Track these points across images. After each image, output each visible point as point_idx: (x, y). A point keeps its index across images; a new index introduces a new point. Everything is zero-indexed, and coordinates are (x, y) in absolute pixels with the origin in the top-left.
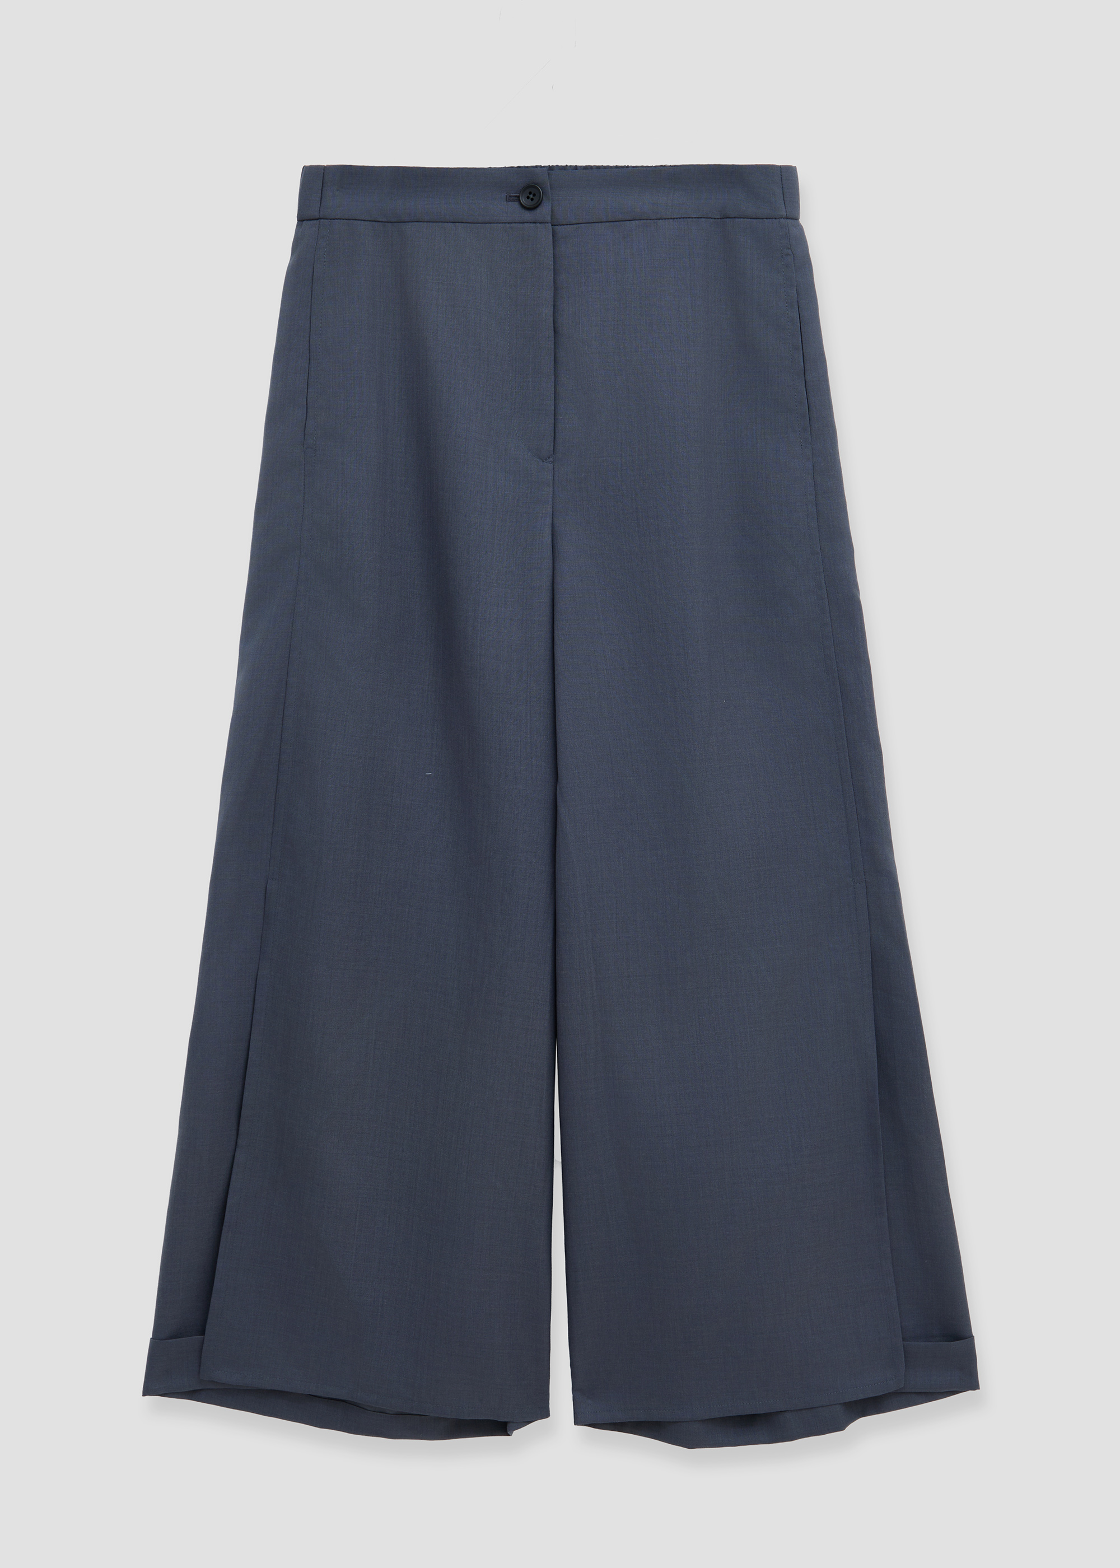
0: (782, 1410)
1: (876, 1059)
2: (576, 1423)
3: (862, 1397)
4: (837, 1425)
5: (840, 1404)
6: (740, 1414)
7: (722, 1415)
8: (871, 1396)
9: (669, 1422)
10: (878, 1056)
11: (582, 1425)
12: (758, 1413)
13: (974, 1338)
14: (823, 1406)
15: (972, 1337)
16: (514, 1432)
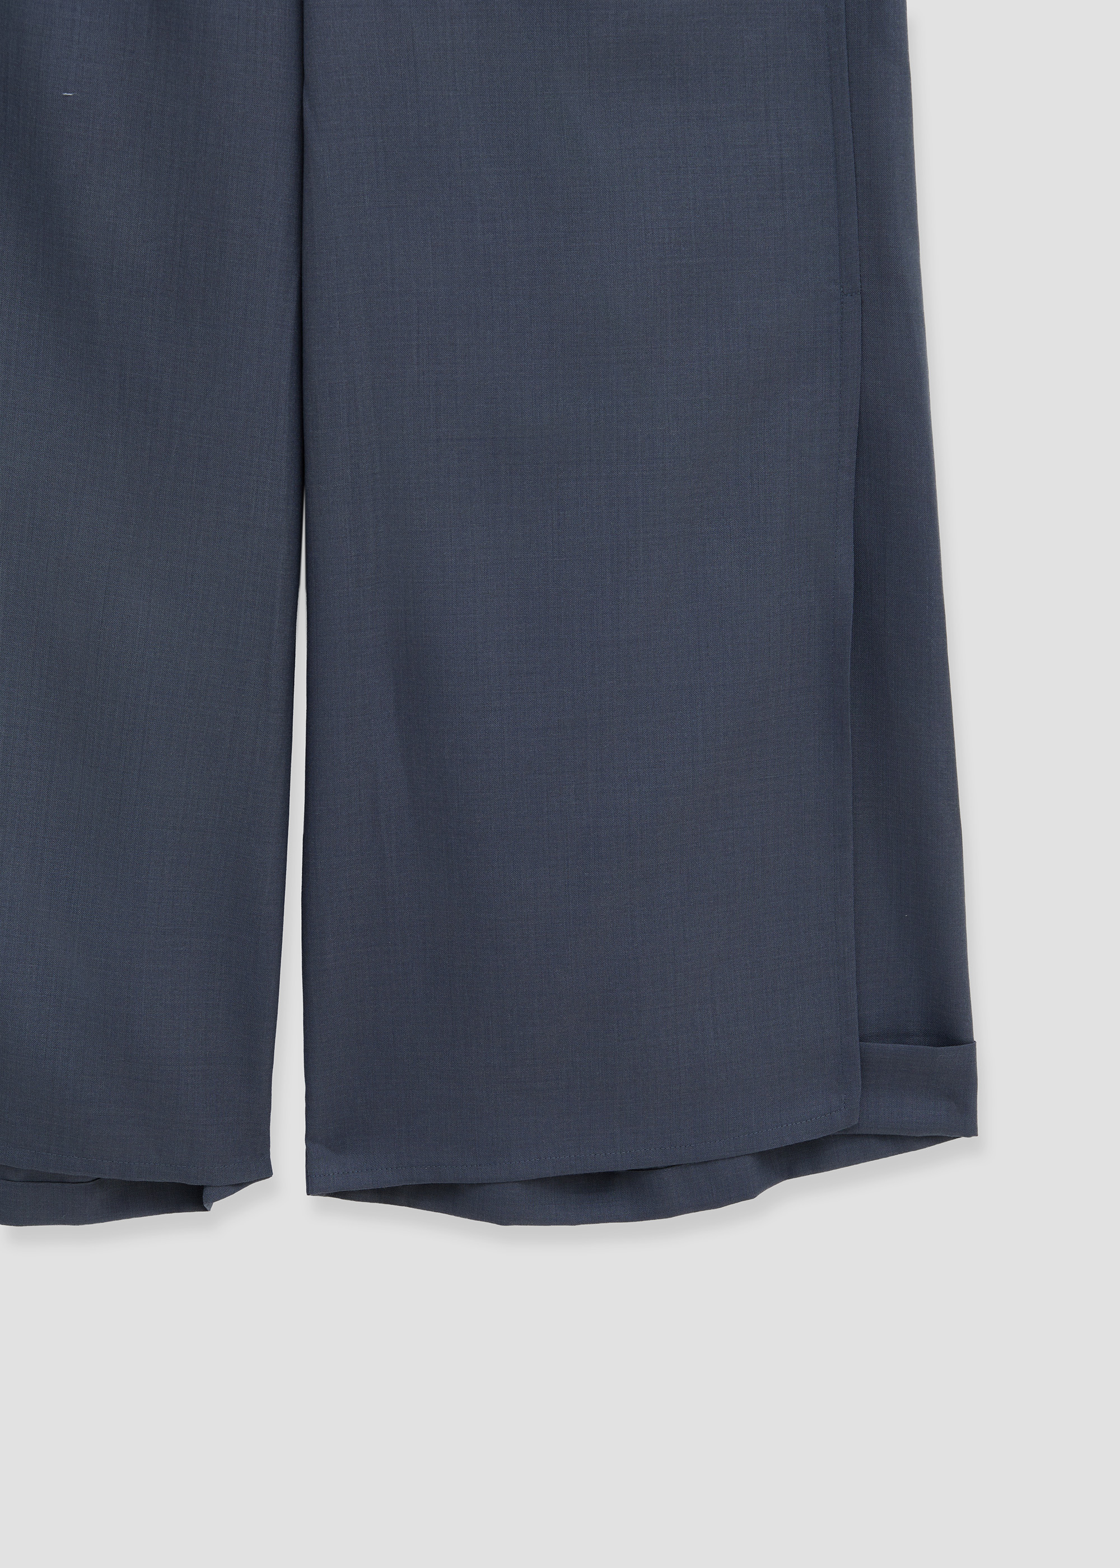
0: (659, 1166)
1: (852, 592)
2: (311, 1191)
3: (789, 1141)
4: (745, 1191)
5: (753, 1155)
6: (589, 1171)
7: (559, 1173)
8: (804, 1139)
9: (472, 1185)
10: (857, 588)
11: (321, 1195)
12: (619, 1169)
13: (975, 1045)
14: (724, 1159)
15: (972, 1043)
16: (214, 1203)
